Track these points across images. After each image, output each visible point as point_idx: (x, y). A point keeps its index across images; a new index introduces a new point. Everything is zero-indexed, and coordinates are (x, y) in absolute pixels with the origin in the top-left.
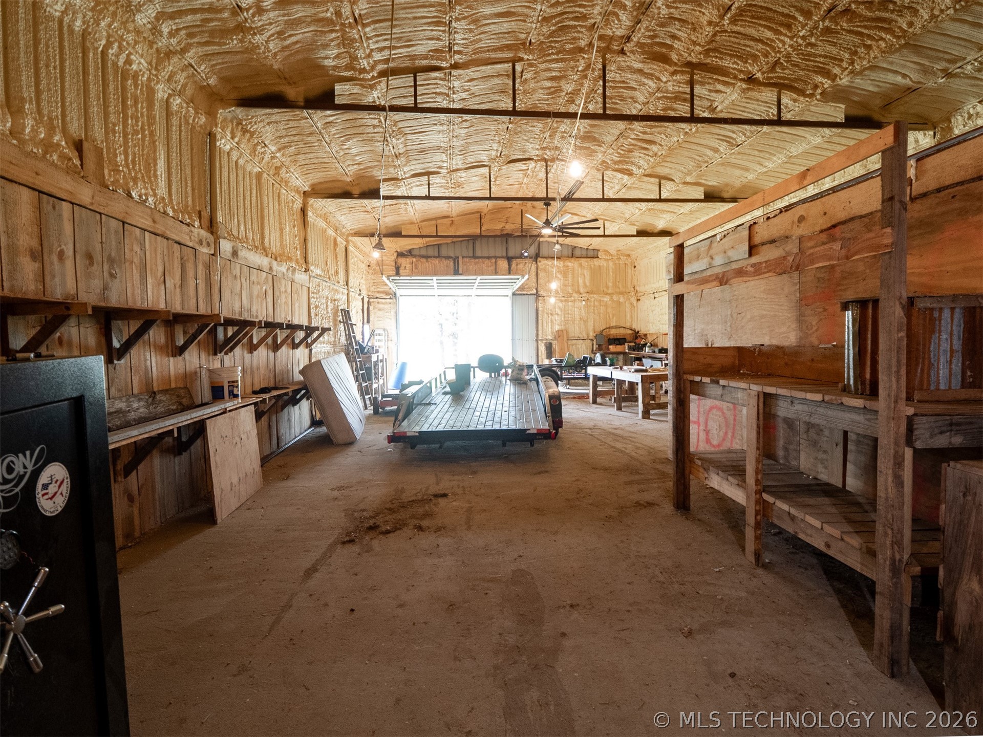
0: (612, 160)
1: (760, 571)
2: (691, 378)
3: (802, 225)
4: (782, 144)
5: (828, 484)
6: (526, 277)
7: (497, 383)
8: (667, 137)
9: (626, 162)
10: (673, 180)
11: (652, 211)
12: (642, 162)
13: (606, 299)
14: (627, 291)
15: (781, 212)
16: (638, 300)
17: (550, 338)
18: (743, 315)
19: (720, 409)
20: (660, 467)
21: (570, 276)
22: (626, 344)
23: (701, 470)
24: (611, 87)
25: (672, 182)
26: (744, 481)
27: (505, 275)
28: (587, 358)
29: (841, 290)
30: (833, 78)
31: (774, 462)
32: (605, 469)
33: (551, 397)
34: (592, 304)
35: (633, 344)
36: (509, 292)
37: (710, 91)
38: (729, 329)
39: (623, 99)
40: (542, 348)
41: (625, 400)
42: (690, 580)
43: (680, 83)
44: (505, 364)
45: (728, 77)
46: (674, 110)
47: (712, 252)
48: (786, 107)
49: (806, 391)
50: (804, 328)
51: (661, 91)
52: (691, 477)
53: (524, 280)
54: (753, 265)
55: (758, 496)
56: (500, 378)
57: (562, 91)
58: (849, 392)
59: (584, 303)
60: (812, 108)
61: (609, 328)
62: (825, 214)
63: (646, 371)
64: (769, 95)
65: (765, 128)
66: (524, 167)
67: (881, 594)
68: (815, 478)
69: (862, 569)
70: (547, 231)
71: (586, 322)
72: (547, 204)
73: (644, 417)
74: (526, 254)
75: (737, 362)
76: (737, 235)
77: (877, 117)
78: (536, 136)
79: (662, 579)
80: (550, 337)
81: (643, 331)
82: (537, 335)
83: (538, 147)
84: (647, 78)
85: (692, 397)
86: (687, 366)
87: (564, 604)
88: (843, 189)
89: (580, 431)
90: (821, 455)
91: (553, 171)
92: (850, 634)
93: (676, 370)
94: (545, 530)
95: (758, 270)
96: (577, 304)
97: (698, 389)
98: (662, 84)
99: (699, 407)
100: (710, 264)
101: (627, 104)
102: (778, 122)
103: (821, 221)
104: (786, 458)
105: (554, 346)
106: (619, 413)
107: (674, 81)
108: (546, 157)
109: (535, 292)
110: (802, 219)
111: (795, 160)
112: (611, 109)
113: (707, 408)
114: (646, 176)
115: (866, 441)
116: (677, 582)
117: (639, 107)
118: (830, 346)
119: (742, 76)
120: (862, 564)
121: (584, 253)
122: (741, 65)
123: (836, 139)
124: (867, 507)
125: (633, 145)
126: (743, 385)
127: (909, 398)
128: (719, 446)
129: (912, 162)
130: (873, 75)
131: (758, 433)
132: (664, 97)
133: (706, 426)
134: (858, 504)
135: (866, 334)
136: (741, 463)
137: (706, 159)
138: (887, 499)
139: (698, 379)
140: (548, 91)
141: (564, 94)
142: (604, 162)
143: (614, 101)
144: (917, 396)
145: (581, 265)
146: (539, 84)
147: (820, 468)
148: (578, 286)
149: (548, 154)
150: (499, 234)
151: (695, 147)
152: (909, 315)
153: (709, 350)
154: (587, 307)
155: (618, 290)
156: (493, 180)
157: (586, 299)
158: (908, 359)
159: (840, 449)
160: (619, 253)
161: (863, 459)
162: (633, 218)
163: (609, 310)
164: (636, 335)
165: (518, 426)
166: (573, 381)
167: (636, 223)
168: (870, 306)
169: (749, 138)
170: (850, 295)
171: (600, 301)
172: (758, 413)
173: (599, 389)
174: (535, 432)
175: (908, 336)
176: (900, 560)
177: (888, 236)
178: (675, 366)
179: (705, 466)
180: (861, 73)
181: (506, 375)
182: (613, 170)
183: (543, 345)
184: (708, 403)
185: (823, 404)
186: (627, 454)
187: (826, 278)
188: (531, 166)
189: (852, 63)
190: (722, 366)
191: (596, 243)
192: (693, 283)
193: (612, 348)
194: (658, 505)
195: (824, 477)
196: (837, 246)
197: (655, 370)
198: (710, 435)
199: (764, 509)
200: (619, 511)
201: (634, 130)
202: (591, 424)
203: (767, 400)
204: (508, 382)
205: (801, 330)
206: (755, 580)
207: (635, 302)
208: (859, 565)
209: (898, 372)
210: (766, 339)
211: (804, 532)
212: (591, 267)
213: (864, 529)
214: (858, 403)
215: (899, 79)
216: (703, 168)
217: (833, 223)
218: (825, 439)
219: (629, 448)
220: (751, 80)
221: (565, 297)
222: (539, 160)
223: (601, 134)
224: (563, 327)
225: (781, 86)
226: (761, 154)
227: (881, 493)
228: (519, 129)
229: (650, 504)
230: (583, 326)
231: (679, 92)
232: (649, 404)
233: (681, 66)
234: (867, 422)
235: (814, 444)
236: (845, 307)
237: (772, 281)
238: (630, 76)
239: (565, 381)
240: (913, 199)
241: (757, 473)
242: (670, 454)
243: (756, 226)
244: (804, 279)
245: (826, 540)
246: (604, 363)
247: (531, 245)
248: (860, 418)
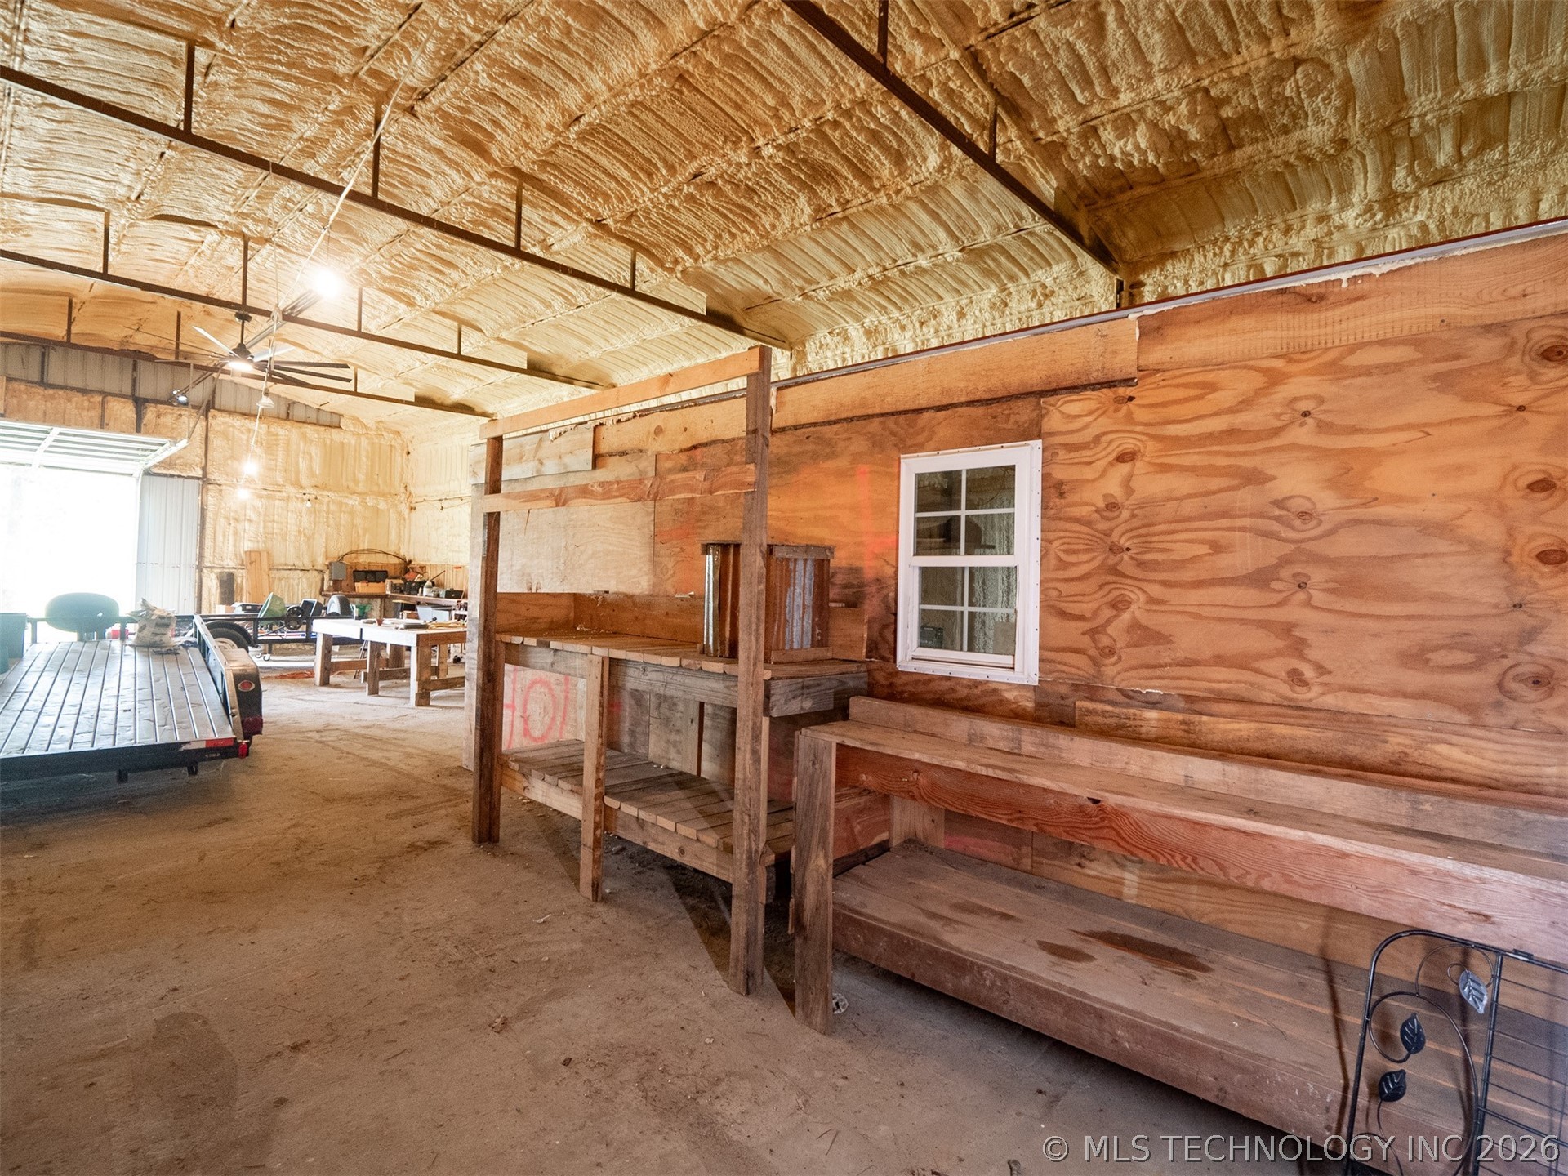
0: (380, 273)
1: (600, 908)
2: (507, 638)
3: (660, 439)
4: (635, 321)
5: (681, 773)
6: (183, 443)
7: (100, 653)
8: (475, 263)
9: (403, 282)
10: (482, 331)
11: (444, 371)
12: (431, 289)
13: (353, 501)
14: (393, 491)
15: (635, 416)
16: (412, 509)
17: (232, 564)
18: (582, 548)
19: (546, 684)
20: (449, 782)
21: (280, 453)
22: (388, 581)
23: (518, 776)
24: (387, 157)
25: (480, 334)
26: (580, 784)
27: (130, 433)
28: (311, 604)
29: (699, 527)
30: (696, 258)
31: (617, 753)
32: (349, 798)
33: (238, 678)
34: (324, 508)
35: (401, 582)
36: (137, 468)
37: (544, 219)
38: (562, 567)
39: (406, 183)
40: (212, 584)
41: (385, 676)
42: (503, 946)
43: (502, 193)
44: (123, 612)
45: (571, 210)
46: (489, 228)
47: (541, 454)
48: (641, 275)
49: (661, 655)
50: (658, 571)
51: (472, 194)
52: (503, 789)
53: (174, 449)
54: (601, 484)
55: (598, 802)
56: (107, 642)
57: (291, 129)
58: (708, 654)
59: (309, 504)
60: (671, 286)
61: (356, 552)
62: (685, 430)
63: (425, 627)
64: (621, 252)
65: (614, 295)
66: (193, 236)
67: (738, 896)
68: (667, 768)
69: (718, 873)
70: (239, 366)
71: (309, 538)
72: (244, 318)
73: (419, 704)
74: (182, 399)
75: (572, 615)
76: (579, 436)
77: (739, 319)
78: (228, 189)
79: (457, 956)
80: (230, 563)
81: (418, 560)
82: (201, 557)
83: (228, 208)
84: (450, 166)
85: (508, 667)
86: (502, 620)
87: (280, 1047)
88: (705, 403)
89: (298, 736)
90: (674, 737)
91: (258, 258)
92: (704, 959)
93: (485, 628)
94: (229, 928)
95: (608, 492)
96: (293, 505)
97: (516, 655)
98: (473, 184)
99: (514, 682)
100: (538, 471)
101: (412, 193)
102: (631, 292)
103: (681, 438)
104: (632, 745)
105: (239, 580)
106: (374, 699)
107: (492, 186)
108: (245, 230)
109: (199, 473)
110: (659, 431)
111: (648, 345)
112: (387, 193)
113: (528, 683)
114: (438, 313)
115: (722, 714)
116: (482, 954)
117: (435, 206)
118: (687, 596)
119: (588, 215)
120: (718, 866)
121: (313, 416)
122: (587, 201)
123: (695, 333)
124: (723, 795)
125: (418, 259)
126: (582, 648)
127: (767, 661)
128: (543, 738)
129: (773, 390)
130: (738, 270)
131: (601, 714)
132: (474, 203)
133: (525, 712)
134: (713, 793)
135: (726, 585)
136: (575, 759)
137: (533, 312)
138: (744, 781)
139: (517, 640)
140: (263, 120)
141: (295, 136)
142: (363, 271)
143: (389, 180)
144: (774, 657)
145: (304, 436)
146: (244, 101)
147: (673, 754)
148: (297, 473)
149: (251, 228)
150: (116, 348)
151: (518, 292)
152: (768, 566)
153: (534, 598)
154: (314, 512)
155: (375, 488)
156: (112, 240)
157: (313, 497)
158: (767, 615)
159: (695, 726)
160: (381, 425)
161: (719, 736)
162: (410, 374)
163: (358, 521)
164: (406, 566)
165: (161, 738)
166: (278, 646)
167: (415, 384)
168: (732, 550)
169: (593, 300)
170: (711, 536)
171: (340, 504)
172: (602, 687)
173: (334, 659)
174: (203, 745)
175: (767, 589)
176: (757, 851)
177: (750, 474)
178: (483, 620)
179: (525, 770)
180: (725, 261)
181: (123, 635)
182: (380, 290)
183: (213, 576)
184: (528, 675)
185: (682, 671)
186: (391, 769)
187: (685, 510)
188: (209, 239)
189: (716, 248)
190: (552, 622)
191: (337, 402)
192: (515, 498)
193: (361, 587)
194: (447, 843)
195: (677, 765)
196: (700, 475)
197: (440, 626)
198: (530, 723)
199: (606, 816)
200: (380, 864)
201: (422, 237)
202: (320, 723)
203: (614, 667)
204: (129, 650)
205: (655, 575)
206: (593, 921)
207: (406, 511)
208: (715, 868)
209: (757, 630)
210: (614, 584)
211: (656, 841)
212: (325, 444)
213: (720, 822)
214: (717, 667)
215: (760, 282)
216: (528, 324)
217: (694, 443)
218: (679, 714)
219: (395, 758)
220: (599, 223)
221: (269, 491)
222: (229, 233)
223: (361, 225)
224: (261, 546)
225: (637, 246)
226: (608, 327)
227: (739, 775)
228: (190, 165)
229: (433, 844)
230: (303, 547)
231: (499, 205)
232: (428, 681)
233: (503, 169)
234: (725, 690)
235: (666, 722)
236: (706, 550)
237: (622, 507)
238: (421, 153)
239: (262, 647)
240: (773, 432)
241: (598, 771)
242: (468, 760)
243: (604, 428)
244: (659, 509)
245: (679, 845)
246: (345, 613)
247: (196, 383)
248: (718, 685)
